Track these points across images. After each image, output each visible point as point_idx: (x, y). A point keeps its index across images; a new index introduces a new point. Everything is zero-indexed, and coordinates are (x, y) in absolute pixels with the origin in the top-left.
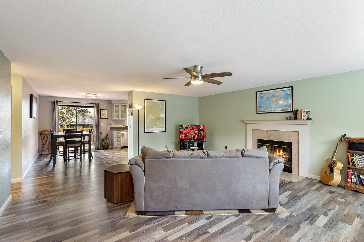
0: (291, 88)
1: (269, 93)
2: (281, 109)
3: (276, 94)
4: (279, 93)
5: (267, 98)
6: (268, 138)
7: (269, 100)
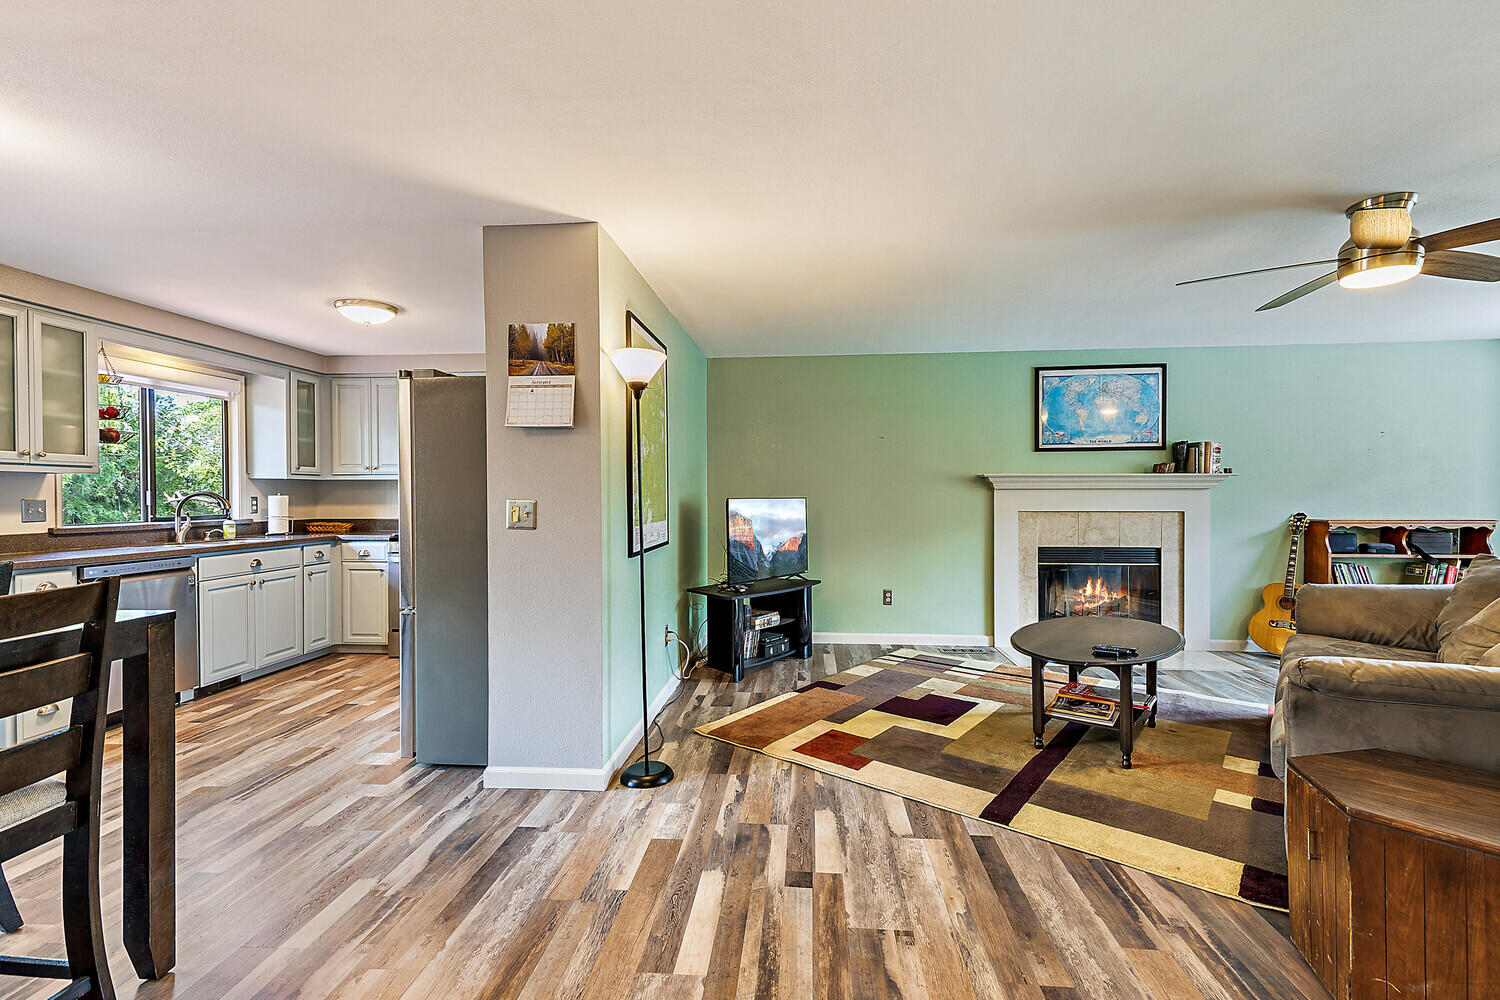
0: (1159, 370)
1: (1086, 378)
2: (1128, 438)
3: (1111, 386)
4: (1121, 382)
5: (1079, 395)
6: (1081, 540)
7: (1085, 403)
